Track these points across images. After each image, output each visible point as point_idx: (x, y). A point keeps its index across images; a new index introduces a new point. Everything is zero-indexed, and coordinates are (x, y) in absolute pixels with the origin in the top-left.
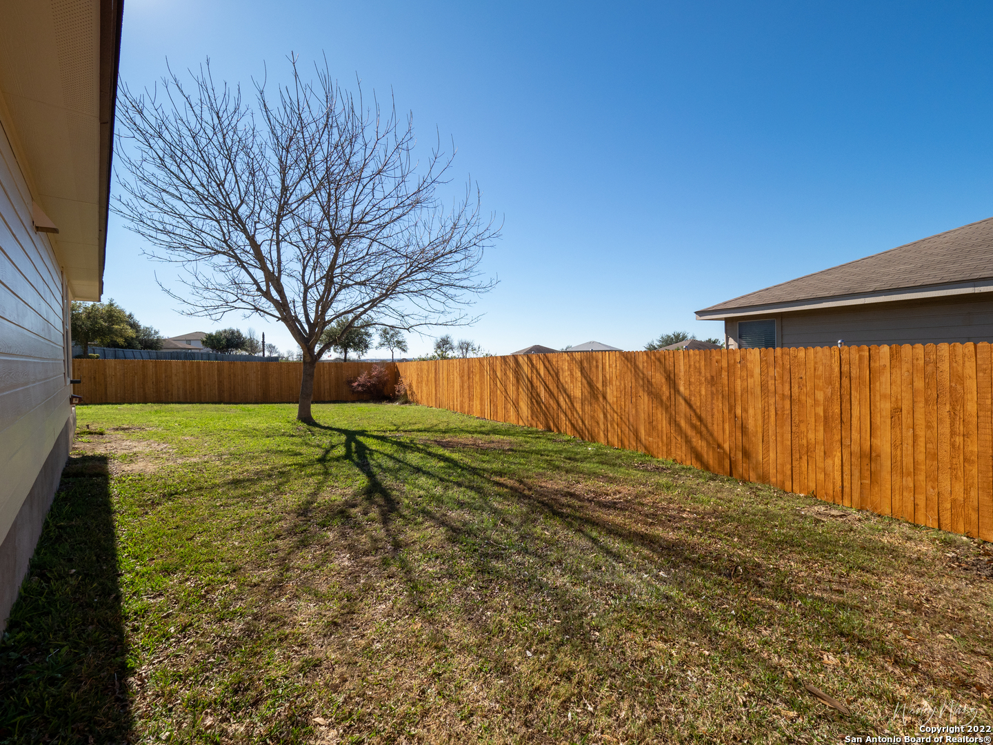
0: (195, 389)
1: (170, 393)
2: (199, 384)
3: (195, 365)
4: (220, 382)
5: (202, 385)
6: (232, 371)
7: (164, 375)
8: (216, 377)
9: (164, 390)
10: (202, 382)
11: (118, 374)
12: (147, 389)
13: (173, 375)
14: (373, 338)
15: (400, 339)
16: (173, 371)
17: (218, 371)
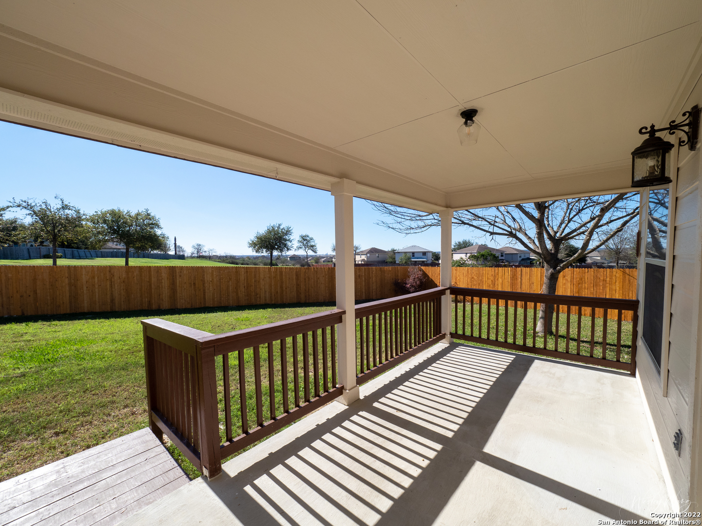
0: (279, 292)
1: (258, 296)
2: (281, 287)
3: (278, 271)
4: (298, 285)
5: (284, 289)
6: (307, 275)
7: (253, 280)
8: (295, 280)
9: (253, 294)
10: (284, 285)
11: (215, 280)
12: (239, 292)
13: (261, 280)
14: (293, 242)
15: (312, 244)
16: (261, 276)
17: (297, 275)
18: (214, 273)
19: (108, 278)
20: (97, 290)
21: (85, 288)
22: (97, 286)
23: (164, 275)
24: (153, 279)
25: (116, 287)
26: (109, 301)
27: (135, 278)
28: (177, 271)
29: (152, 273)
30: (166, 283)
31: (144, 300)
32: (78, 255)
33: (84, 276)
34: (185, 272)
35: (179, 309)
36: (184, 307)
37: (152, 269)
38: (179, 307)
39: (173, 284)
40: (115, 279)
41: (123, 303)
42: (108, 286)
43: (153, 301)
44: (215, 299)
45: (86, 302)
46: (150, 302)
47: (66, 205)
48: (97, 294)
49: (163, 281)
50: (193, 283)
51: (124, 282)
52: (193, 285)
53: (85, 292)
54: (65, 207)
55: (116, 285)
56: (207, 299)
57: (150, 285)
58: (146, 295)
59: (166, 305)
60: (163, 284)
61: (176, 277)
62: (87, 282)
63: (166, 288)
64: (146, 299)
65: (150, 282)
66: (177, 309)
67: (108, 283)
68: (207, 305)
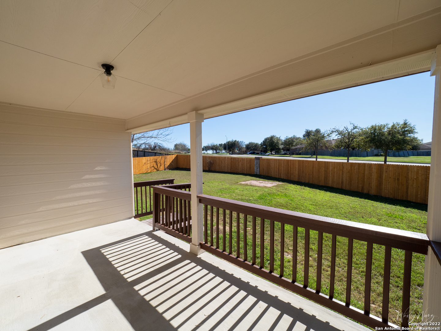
18: (420, 172)
19: (341, 169)
20: (335, 175)
21: (331, 173)
22: (336, 173)
23: (374, 170)
24: (366, 172)
25: (345, 175)
26: (341, 182)
27: (355, 171)
28: (384, 168)
29: (366, 168)
30: (374, 176)
31: (359, 185)
32: (398, 155)
33: (330, 167)
34: (391, 169)
35: (383, 197)
36: (387, 196)
37: (366, 165)
38: (383, 195)
39: (380, 177)
40: (345, 170)
41: (347, 185)
42: (341, 174)
43: (365, 187)
44: (419, 196)
45: (330, 181)
46: (363, 188)
47: (356, 127)
48: (335, 178)
49: (373, 174)
50: (397, 178)
51: (349, 172)
52: (397, 180)
53: (330, 175)
54: (355, 128)
55: (345, 174)
56: (409, 194)
57: (364, 176)
58: (361, 182)
59: (373, 192)
60: (373, 176)
61: (383, 173)
62: (332, 170)
63: (375, 179)
64: (361, 185)
65: (364, 174)
66: (381, 196)
67: (341, 172)
68: (409, 199)
